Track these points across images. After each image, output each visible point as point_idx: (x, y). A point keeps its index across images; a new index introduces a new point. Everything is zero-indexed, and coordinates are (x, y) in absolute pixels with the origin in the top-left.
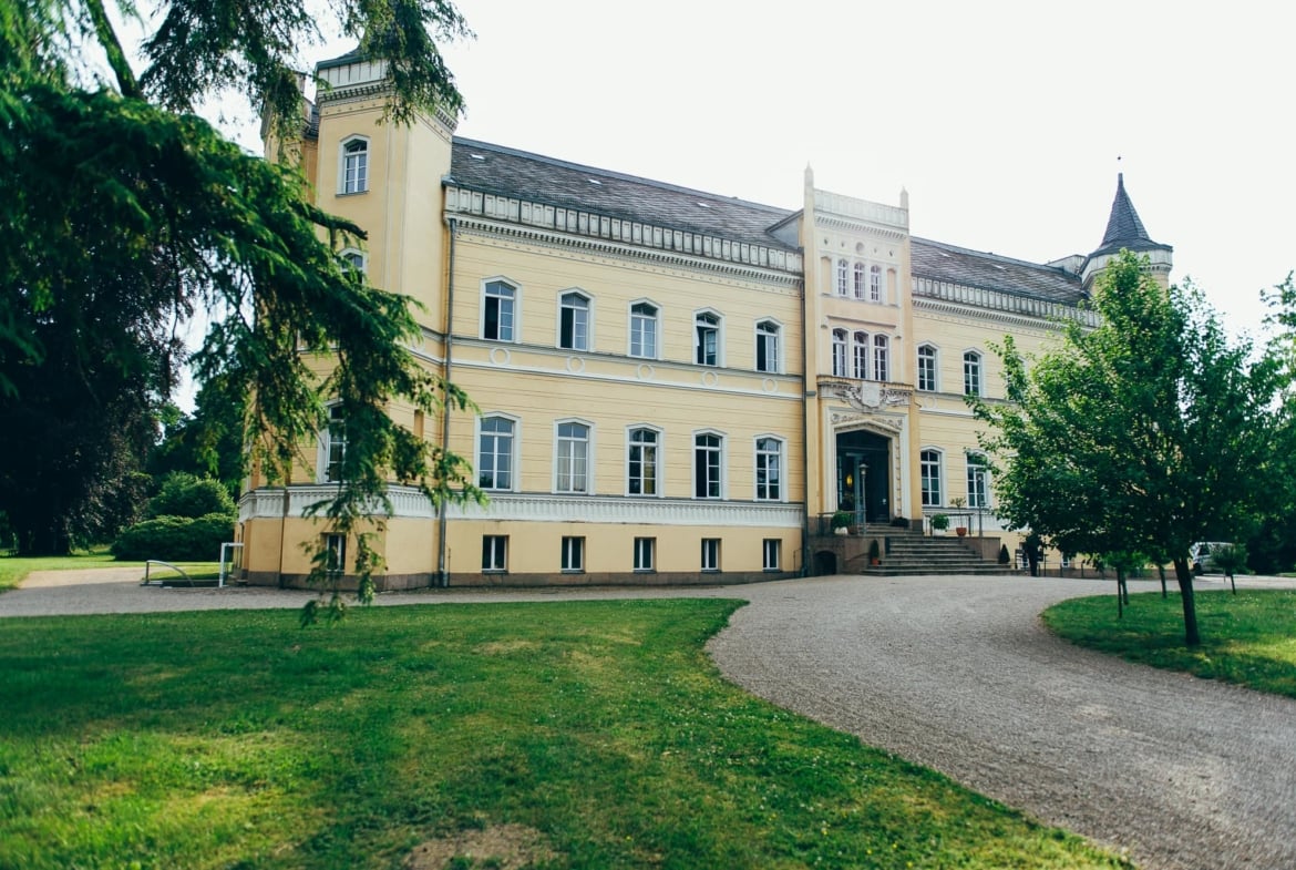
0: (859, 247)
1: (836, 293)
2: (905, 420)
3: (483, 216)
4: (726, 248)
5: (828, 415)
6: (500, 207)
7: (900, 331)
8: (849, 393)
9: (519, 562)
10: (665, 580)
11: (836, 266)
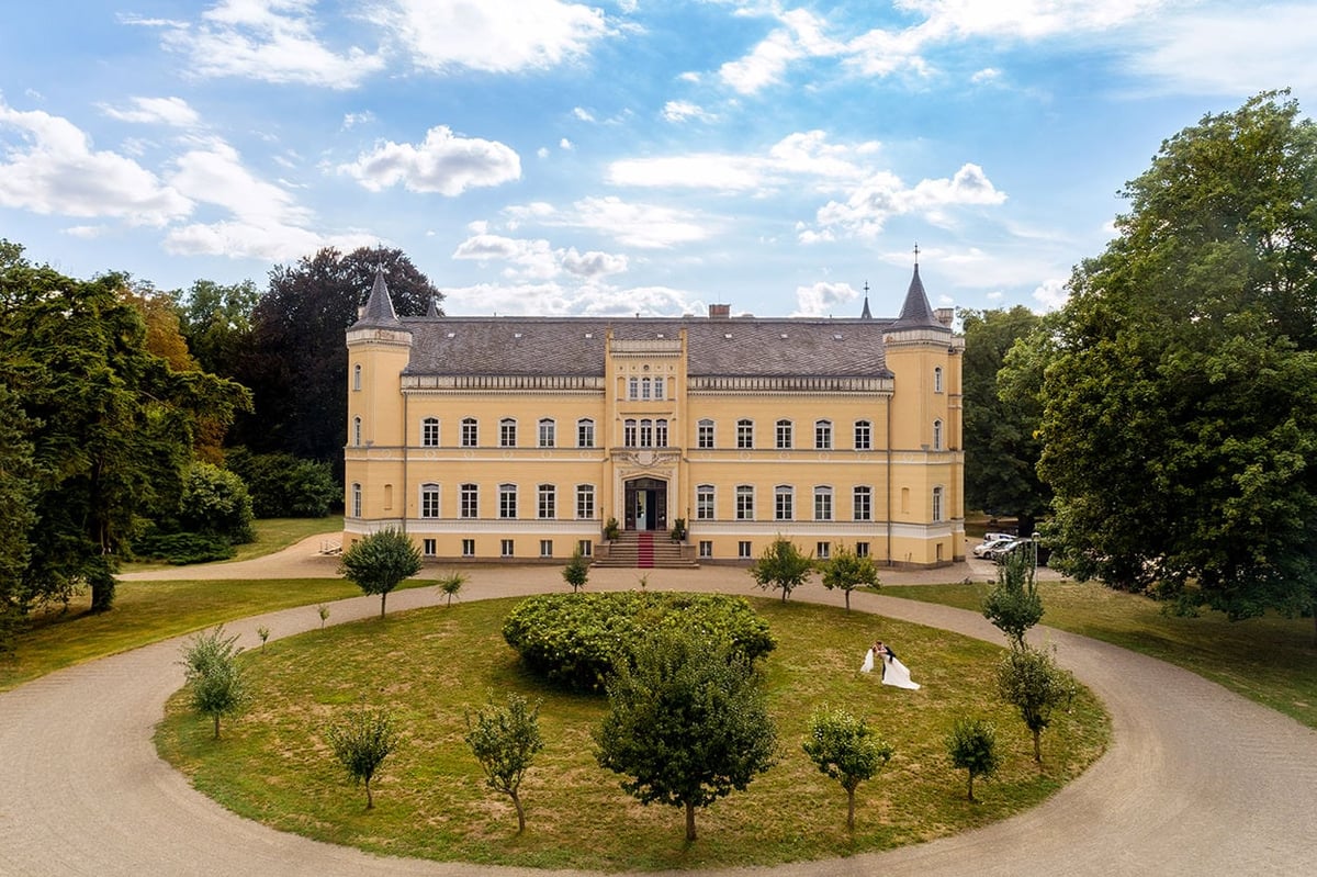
0: (646, 367)
1: (628, 397)
2: (675, 471)
3: (419, 387)
4: (556, 381)
5: (617, 472)
6: (427, 382)
7: (676, 414)
8: (630, 458)
9: (442, 552)
10: (518, 561)
11: (628, 382)
